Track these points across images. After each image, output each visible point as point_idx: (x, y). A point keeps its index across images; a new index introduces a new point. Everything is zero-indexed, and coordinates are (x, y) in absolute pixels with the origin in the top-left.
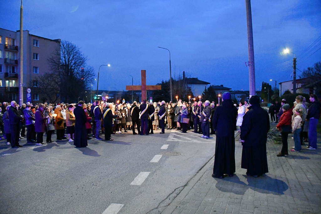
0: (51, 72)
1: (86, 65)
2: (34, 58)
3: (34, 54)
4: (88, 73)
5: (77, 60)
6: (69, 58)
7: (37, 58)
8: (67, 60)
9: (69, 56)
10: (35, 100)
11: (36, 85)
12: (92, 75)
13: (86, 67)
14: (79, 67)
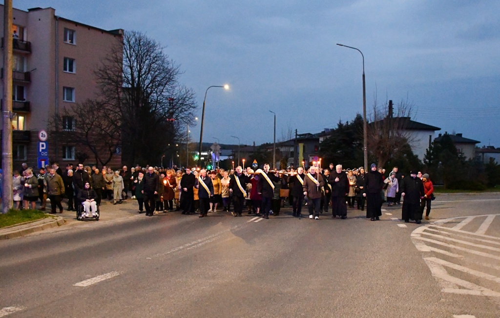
0: (101, 99)
1: (177, 83)
2: (65, 69)
3: (65, 59)
4: (180, 102)
5: (157, 73)
6: (141, 69)
7: (71, 70)
8: (136, 74)
9: (140, 66)
10: (67, 159)
11: (70, 127)
12: (191, 107)
13: (176, 88)
14: (161, 88)
